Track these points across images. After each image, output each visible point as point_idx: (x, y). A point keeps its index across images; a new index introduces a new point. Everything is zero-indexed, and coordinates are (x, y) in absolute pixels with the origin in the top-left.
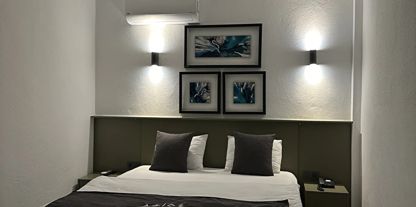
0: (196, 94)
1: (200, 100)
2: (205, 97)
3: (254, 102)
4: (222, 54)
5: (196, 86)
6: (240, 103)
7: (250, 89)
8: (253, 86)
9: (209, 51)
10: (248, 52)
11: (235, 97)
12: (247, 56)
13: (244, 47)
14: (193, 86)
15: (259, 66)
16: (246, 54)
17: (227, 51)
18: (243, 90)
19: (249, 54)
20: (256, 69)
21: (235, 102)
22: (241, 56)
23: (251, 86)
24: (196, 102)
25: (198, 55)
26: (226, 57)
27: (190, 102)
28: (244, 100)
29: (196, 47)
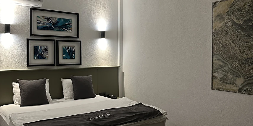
0: (38, 54)
1: (41, 57)
2: (45, 55)
3: (74, 58)
4: (55, 29)
5: (38, 48)
6: (67, 59)
7: (72, 50)
8: (74, 49)
9: (47, 26)
10: (71, 29)
11: (64, 55)
12: (70, 31)
13: (68, 26)
14: (36, 48)
15: (78, 37)
16: (69, 30)
17: (58, 27)
18: (69, 51)
19: (72, 30)
20: (75, 39)
21: (64, 58)
22: (66, 31)
23: (73, 49)
24: (39, 59)
25: (39, 28)
26: (58, 30)
27: (35, 59)
28: (69, 57)
29: (38, 23)
